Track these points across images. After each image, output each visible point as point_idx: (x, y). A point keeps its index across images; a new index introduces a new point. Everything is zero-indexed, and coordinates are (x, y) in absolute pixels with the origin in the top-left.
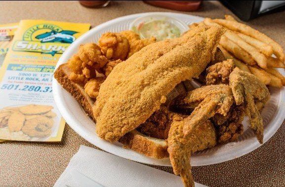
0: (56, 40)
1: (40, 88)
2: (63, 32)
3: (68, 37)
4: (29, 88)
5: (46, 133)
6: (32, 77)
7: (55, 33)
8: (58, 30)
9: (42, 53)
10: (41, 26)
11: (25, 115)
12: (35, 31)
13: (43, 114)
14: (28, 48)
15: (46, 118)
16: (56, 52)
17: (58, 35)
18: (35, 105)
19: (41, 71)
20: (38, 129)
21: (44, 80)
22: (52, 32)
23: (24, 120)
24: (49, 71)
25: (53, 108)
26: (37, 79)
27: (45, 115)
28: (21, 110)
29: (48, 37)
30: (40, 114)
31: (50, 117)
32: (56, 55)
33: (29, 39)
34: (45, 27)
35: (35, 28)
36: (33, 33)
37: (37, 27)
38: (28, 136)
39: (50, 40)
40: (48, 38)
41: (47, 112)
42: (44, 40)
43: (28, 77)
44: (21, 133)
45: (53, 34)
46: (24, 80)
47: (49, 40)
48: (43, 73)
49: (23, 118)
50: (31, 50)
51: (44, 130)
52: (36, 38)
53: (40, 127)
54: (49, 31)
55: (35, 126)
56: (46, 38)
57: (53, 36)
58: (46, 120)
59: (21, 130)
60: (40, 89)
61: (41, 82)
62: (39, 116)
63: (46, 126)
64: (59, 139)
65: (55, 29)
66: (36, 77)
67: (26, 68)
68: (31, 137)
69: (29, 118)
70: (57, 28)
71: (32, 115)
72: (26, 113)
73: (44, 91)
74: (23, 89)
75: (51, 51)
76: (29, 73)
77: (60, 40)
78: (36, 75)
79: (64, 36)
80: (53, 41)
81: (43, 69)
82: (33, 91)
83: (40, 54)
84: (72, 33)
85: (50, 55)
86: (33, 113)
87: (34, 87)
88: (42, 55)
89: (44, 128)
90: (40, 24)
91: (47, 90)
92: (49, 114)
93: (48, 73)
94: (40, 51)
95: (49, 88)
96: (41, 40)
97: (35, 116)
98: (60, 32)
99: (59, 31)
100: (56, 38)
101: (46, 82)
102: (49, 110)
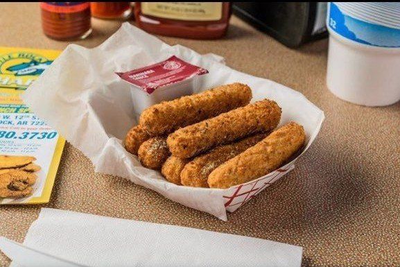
0: (37, 72)
1: (14, 133)
2: (48, 62)
5: (24, 193)
7: (36, 63)
8: (41, 60)
9: (16, 89)
12: (6, 61)
13: (20, 167)
15: (25, 173)
17: (41, 66)
18: (6, 156)
19: (16, 112)
20: (12, 187)
21: (20, 123)
22: (31, 63)
25: (34, 159)
26: (10, 123)
27: (23, 168)
29: (26, 69)
30: (15, 168)
31: (32, 171)
34: (21, 56)
35: (7, 58)
36: (3, 63)
37: (9, 57)
39: (29, 72)
40: (27, 71)
41: (27, 165)
42: (19, 73)
45: (33, 64)
47: (27, 72)
48: (19, 114)
51: (21, 188)
52: (7, 69)
53: (16, 184)
54: (28, 61)
55: (8, 184)
56: (23, 70)
57: (33, 68)
58: (25, 175)
60: (15, 136)
61: (16, 126)
62: (13, 170)
63: (25, 183)
65: (37, 59)
66: (8, 120)
70: (40, 58)
71: (2, 169)
73: (20, 138)
78: (7, 117)
80: (33, 74)
81: (18, 109)
82: (4, 137)
83: (13, 90)
86: (3, 166)
87: (5, 132)
88: (18, 91)
89: (22, 186)
90: (15, 53)
91: (25, 137)
92: (28, 168)
93: (27, 114)
94: (15, 86)
95: (28, 133)
96: (15, 72)
97: (8, 170)
98: (44, 63)
99: (43, 61)
100: (38, 70)
101: (24, 126)
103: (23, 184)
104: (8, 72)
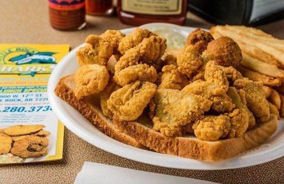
0: (33, 61)
1: (24, 108)
2: (39, 53)
3: (47, 58)
4: (11, 109)
6: (12, 98)
7: (30, 55)
8: (33, 52)
9: (19, 74)
10: (14, 50)
11: (11, 136)
12: (7, 54)
13: (34, 133)
14: (3, 70)
16: (36, 73)
17: (35, 57)
18: (21, 126)
19: (22, 92)
20: (30, 149)
21: (27, 100)
22: (27, 54)
23: (11, 142)
24: (31, 91)
25: (44, 127)
26: (19, 100)
27: (36, 134)
28: (5, 132)
29: (24, 59)
30: (30, 134)
31: (43, 136)
32: (36, 75)
33: (2, 62)
34: (18, 50)
35: (7, 51)
36: (5, 56)
37: (9, 51)
38: (20, 157)
39: (27, 61)
41: (39, 131)
42: (19, 63)
43: (7, 98)
44: (10, 155)
45: (28, 56)
46: (4, 102)
47: (25, 62)
48: (25, 93)
49: (10, 140)
50: (5, 72)
52: (9, 60)
53: (34, 147)
54: (24, 53)
55: (27, 147)
57: (29, 58)
58: (39, 140)
59: (10, 152)
60: (25, 110)
61: (24, 102)
62: (28, 136)
63: (40, 145)
64: (60, 157)
65: (30, 51)
66: (17, 98)
67: (3, 90)
68: (24, 158)
69: (16, 139)
70: (33, 50)
71: (20, 135)
72: (12, 134)
73: (29, 111)
74: (4, 111)
75: (30, 72)
76: (7, 94)
77: (38, 61)
78: (16, 96)
79: (41, 57)
80: (30, 63)
81: (23, 90)
82: (17, 111)
83: (17, 75)
84: (50, 54)
85: (30, 76)
86: (21, 133)
87: (17, 108)
88: (20, 76)
89: (39, 148)
90: (13, 48)
91: (33, 110)
92: (41, 133)
94: (17, 72)
95: (34, 108)
96: (16, 62)
97: (25, 136)
98: (37, 54)
99: (35, 53)
101: (30, 102)
103: (39, 146)
104: (11, 62)
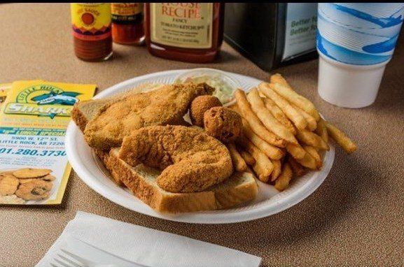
0: (56, 102)
1: (36, 151)
2: (64, 93)
3: (70, 99)
4: (24, 151)
5: (43, 196)
6: (27, 140)
7: (54, 94)
8: (58, 91)
9: (39, 115)
10: (38, 88)
11: (19, 178)
12: (31, 92)
13: (41, 177)
14: (23, 110)
15: (44, 182)
16: (55, 115)
17: (58, 97)
18: (30, 169)
19: (38, 134)
20: (34, 192)
21: (41, 143)
22: (51, 94)
23: (17, 184)
24: (47, 134)
25: (51, 171)
26: (33, 143)
27: (43, 178)
28: (14, 174)
29: (47, 99)
30: (36, 178)
31: (49, 181)
32: (55, 118)
33: (24, 101)
34: (43, 88)
35: (31, 89)
36: (28, 94)
37: (34, 89)
38: (23, 199)
39: (49, 102)
40: (47, 101)
41: (45, 175)
42: (41, 102)
43: (22, 140)
44: (15, 196)
46: (18, 144)
48: (40, 137)
49: (17, 182)
50: (25, 113)
51: (41, 193)
52: (32, 99)
53: (37, 190)
54: (48, 92)
55: (32, 190)
56: (44, 100)
57: (52, 98)
58: (44, 184)
59: (15, 193)
60: (37, 153)
61: (38, 145)
62: (35, 179)
63: (44, 189)
64: (59, 202)
65: (55, 90)
66: (32, 141)
67: (20, 131)
68: (27, 200)
69: (23, 181)
70: (58, 89)
71: (28, 178)
72: (20, 176)
73: (41, 155)
74: (18, 153)
75: (50, 114)
76: (23, 136)
77: (61, 102)
78: (32, 139)
79: (65, 98)
80: (52, 103)
81: (40, 132)
82: (29, 154)
84: (74, 95)
85: (49, 118)
86: (28, 176)
87: (30, 150)
88: (40, 118)
91: (45, 154)
92: (47, 178)
93: (47, 137)
94: (37, 113)
95: (47, 151)
96: (38, 102)
97: (32, 180)
98: (60, 94)
100: (55, 100)
101: (44, 145)
102: (46, 173)
103: (42, 190)
104: (32, 102)
